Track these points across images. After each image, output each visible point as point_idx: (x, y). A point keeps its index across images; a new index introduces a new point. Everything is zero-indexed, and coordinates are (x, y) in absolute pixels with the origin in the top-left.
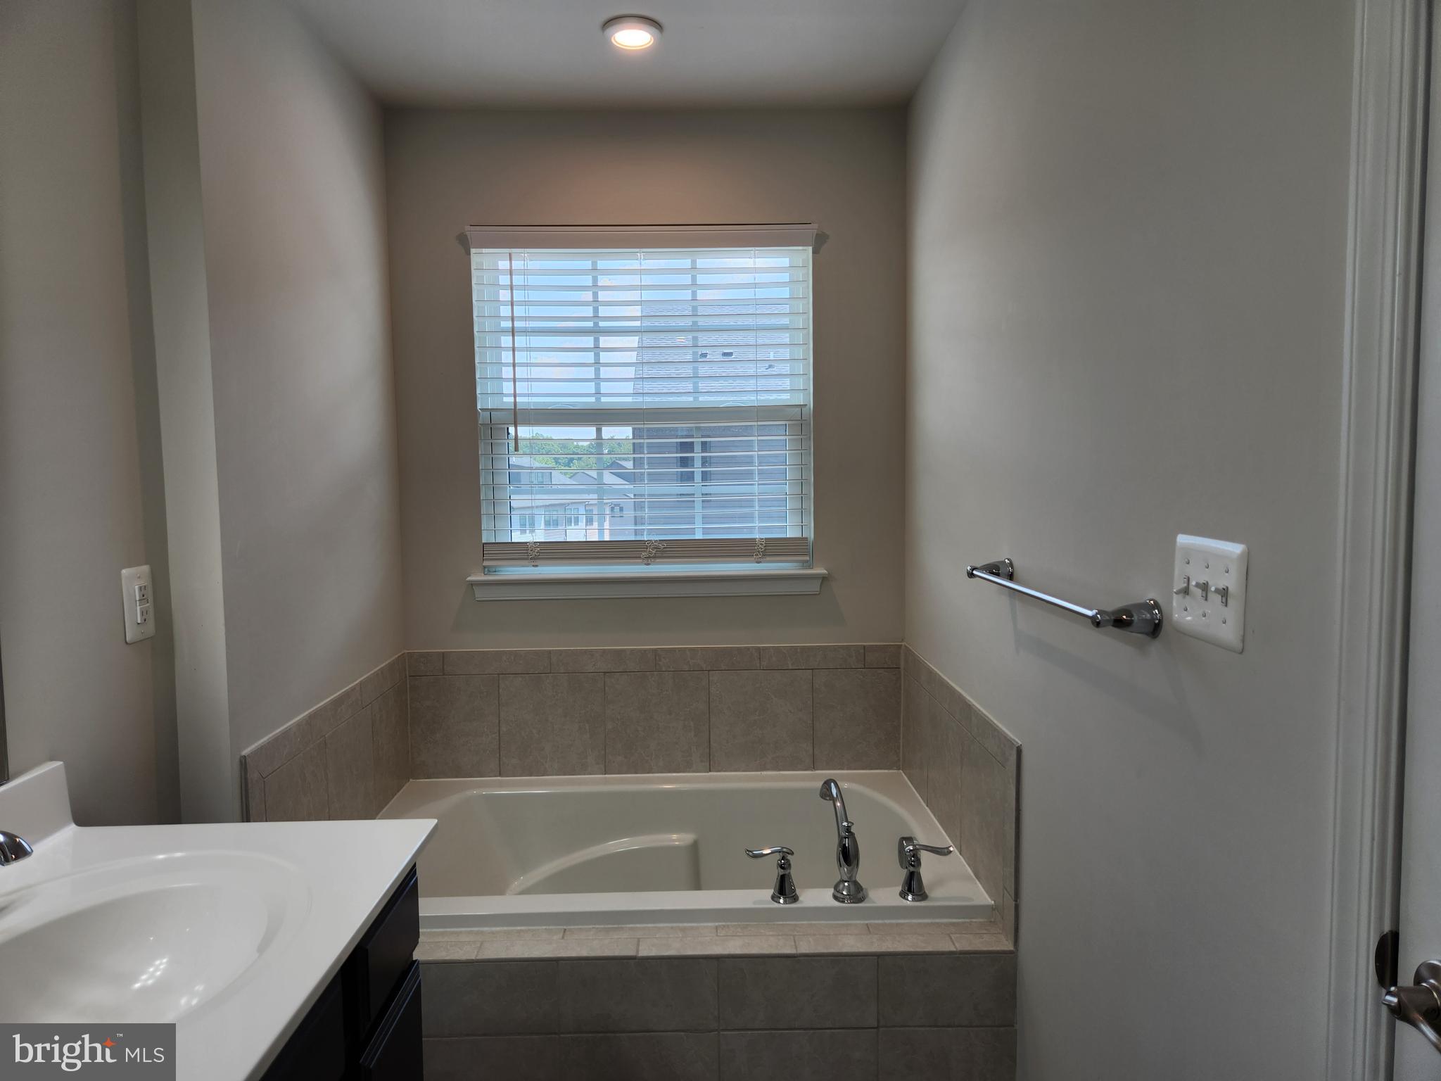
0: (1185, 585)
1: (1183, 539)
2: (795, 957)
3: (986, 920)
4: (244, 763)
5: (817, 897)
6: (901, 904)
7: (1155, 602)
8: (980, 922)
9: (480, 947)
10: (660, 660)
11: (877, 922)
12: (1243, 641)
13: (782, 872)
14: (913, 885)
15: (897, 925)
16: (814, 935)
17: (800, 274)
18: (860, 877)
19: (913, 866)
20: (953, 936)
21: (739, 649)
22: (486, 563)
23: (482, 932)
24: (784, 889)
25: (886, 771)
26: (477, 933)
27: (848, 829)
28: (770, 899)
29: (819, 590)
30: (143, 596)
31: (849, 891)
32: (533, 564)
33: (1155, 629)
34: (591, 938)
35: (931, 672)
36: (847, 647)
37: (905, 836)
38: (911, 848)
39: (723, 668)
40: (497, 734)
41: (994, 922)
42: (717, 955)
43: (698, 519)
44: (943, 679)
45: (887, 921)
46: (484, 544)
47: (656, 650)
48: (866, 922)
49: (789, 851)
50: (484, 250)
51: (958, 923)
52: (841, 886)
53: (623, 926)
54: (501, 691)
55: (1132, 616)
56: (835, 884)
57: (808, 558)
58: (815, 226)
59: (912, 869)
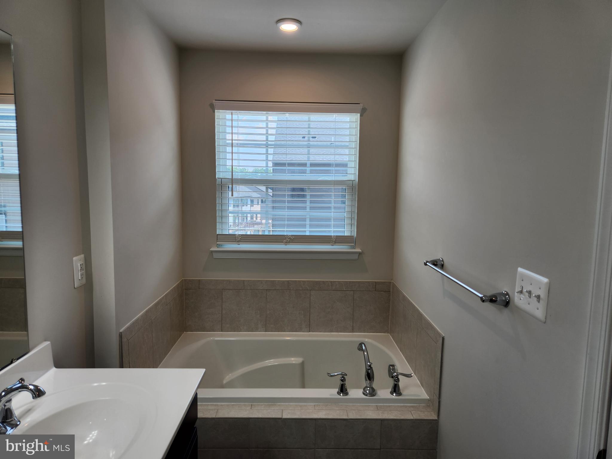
0: (521, 289)
1: (520, 270)
2: (347, 420)
3: (426, 405)
4: (121, 335)
5: (356, 393)
6: (391, 398)
7: (507, 293)
8: (423, 406)
9: (217, 412)
10: (290, 286)
11: (380, 404)
12: (546, 318)
13: (342, 383)
14: (396, 389)
15: (389, 406)
16: (355, 410)
17: (354, 125)
18: (374, 386)
19: (396, 381)
20: (412, 412)
21: (323, 281)
22: (218, 243)
23: (217, 405)
24: (343, 390)
25: (383, 334)
26: (215, 405)
27: (370, 366)
28: (337, 394)
29: (357, 258)
30: (82, 268)
31: (369, 391)
32: (238, 244)
33: (507, 304)
34: (262, 409)
35: (404, 296)
36: (369, 282)
37: (391, 364)
38: (396, 374)
39: (317, 289)
40: (221, 314)
41: (429, 406)
42: (315, 418)
43: (308, 226)
44: (410, 300)
45: (385, 404)
46: (217, 235)
47: (288, 281)
48: (376, 405)
49: (345, 374)
50: (221, 111)
51: (414, 406)
52: (366, 389)
53: (276, 404)
54: (223, 296)
55: (497, 298)
56: (363, 388)
57: (353, 244)
58: (361, 105)
59: (396, 383)
